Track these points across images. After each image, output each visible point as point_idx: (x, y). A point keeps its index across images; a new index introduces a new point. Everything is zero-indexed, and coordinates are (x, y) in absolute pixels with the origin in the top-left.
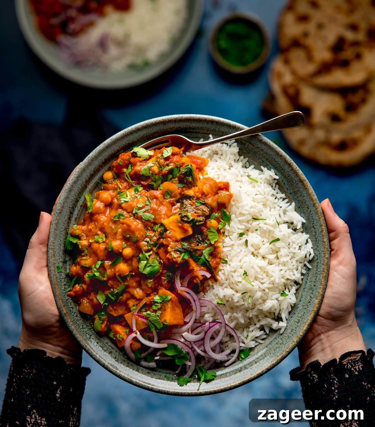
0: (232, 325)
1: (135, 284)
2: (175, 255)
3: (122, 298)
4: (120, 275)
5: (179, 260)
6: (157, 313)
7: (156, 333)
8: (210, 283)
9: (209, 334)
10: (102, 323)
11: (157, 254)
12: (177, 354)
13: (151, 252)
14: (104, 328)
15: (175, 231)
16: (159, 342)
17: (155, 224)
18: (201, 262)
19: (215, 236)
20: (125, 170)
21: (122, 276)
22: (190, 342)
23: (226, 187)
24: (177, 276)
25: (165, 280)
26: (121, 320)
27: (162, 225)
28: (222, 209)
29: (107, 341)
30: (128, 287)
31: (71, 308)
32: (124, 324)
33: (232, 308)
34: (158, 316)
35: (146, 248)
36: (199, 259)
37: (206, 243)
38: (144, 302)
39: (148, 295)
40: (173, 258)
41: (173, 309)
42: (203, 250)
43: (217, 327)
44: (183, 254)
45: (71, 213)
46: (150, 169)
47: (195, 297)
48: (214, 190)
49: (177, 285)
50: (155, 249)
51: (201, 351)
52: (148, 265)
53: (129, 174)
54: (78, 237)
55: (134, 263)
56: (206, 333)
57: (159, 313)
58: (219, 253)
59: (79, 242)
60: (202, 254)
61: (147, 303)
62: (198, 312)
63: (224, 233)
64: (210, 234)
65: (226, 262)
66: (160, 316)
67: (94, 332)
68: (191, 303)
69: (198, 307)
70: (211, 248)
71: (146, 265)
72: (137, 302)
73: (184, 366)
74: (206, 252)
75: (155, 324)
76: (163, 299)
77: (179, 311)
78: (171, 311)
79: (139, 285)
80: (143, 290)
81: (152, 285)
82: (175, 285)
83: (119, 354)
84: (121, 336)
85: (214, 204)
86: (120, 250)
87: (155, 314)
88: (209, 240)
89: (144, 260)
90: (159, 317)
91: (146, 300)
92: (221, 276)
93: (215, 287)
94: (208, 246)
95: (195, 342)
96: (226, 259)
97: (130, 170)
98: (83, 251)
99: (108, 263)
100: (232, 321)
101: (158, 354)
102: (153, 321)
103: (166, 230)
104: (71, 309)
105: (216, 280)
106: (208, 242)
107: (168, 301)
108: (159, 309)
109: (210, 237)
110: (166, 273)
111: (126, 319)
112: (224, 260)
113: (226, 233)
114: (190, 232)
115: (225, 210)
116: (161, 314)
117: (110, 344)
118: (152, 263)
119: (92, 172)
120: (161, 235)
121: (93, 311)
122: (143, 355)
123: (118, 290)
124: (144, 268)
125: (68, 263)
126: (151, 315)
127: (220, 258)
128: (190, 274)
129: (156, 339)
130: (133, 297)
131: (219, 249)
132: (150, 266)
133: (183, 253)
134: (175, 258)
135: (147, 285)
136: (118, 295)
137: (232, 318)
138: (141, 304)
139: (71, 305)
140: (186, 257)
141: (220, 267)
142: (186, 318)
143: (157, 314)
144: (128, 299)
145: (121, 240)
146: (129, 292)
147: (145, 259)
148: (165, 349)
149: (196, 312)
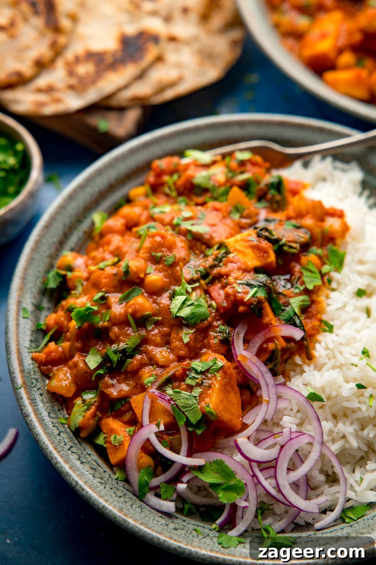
0: (335, 447)
1: (158, 339)
2: (240, 289)
3: (131, 363)
4: (133, 315)
5: (247, 298)
6: (192, 392)
7: (186, 434)
8: (298, 359)
9: (289, 452)
10: (88, 409)
11: (207, 292)
12: (223, 481)
13: (197, 284)
14: (89, 419)
15: (244, 254)
16: (189, 455)
17: (209, 246)
18: (284, 316)
19: (316, 278)
20: (166, 178)
21: (138, 315)
22: (250, 460)
23: (340, 215)
24: (238, 334)
25: (215, 337)
26: (123, 409)
27: (221, 245)
28: (330, 246)
29: (89, 450)
30: (145, 341)
31: (35, 379)
32: (127, 417)
33: (335, 417)
34: (195, 397)
35: (189, 277)
36: (283, 310)
37: (297, 288)
38: (170, 372)
39: (180, 359)
40: (235, 294)
41: (225, 388)
42: (291, 297)
43: (305, 440)
44: (255, 289)
45: (66, 236)
46: (210, 178)
47: (269, 376)
48: (318, 211)
49: (237, 348)
50: (203, 282)
51: (270, 484)
52: (189, 303)
53: (174, 183)
54: (70, 269)
55: (164, 300)
56: (282, 447)
57: (197, 392)
58: (319, 312)
59: (69, 275)
60: (287, 304)
61: (177, 373)
62: (272, 406)
63: (330, 281)
64: (306, 273)
65: (331, 329)
66: (197, 398)
67: (68, 430)
68: (259, 387)
69: (273, 398)
70: (304, 297)
71: (184, 303)
72: (159, 371)
73: (234, 507)
74: (296, 303)
75: (186, 413)
76: (208, 367)
77: (235, 398)
78: (220, 389)
79: (166, 342)
80: (172, 350)
81: (191, 340)
82: (234, 348)
83: (110, 477)
84: (118, 437)
85: (317, 231)
86: (141, 273)
87: (189, 394)
88: (303, 283)
89: (182, 294)
90: (196, 400)
91: (175, 368)
92: (319, 351)
93: (306, 368)
94: (300, 294)
95: (259, 463)
96: (332, 323)
97: (175, 177)
98: (75, 288)
99: (114, 298)
100: (334, 441)
101: (186, 478)
102: (185, 407)
103: (227, 253)
104: (34, 381)
105: (310, 357)
106: (302, 288)
107: (218, 370)
108: (199, 385)
109: (305, 279)
110: (218, 327)
111: (133, 405)
112: (326, 324)
113: (334, 285)
114: (272, 257)
115: (335, 248)
116: (201, 394)
117: (95, 456)
118: (196, 301)
119: (112, 181)
120: (218, 260)
121: (73, 389)
122: (155, 482)
123: (127, 344)
124: (180, 309)
125: (44, 313)
126: (182, 395)
127: (321, 321)
128: (263, 332)
129: (184, 448)
130: (152, 361)
131: (320, 305)
132: (192, 304)
133: (255, 287)
134: (239, 293)
135: (181, 340)
136: (125, 354)
137: (334, 434)
138: (166, 376)
139: (35, 374)
140: (262, 295)
141: (319, 337)
142: (246, 416)
143: (194, 394)
144: (142, 365)
145: (146, 260)
146: (147, 353)
147: (185, 293)
148: (200, 469)
149: (268, 402)
